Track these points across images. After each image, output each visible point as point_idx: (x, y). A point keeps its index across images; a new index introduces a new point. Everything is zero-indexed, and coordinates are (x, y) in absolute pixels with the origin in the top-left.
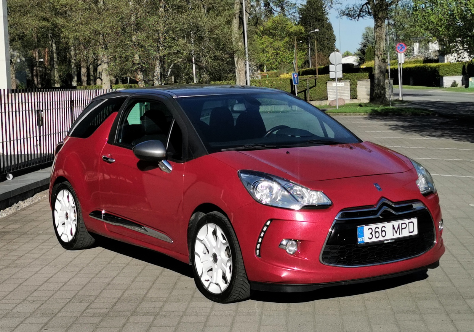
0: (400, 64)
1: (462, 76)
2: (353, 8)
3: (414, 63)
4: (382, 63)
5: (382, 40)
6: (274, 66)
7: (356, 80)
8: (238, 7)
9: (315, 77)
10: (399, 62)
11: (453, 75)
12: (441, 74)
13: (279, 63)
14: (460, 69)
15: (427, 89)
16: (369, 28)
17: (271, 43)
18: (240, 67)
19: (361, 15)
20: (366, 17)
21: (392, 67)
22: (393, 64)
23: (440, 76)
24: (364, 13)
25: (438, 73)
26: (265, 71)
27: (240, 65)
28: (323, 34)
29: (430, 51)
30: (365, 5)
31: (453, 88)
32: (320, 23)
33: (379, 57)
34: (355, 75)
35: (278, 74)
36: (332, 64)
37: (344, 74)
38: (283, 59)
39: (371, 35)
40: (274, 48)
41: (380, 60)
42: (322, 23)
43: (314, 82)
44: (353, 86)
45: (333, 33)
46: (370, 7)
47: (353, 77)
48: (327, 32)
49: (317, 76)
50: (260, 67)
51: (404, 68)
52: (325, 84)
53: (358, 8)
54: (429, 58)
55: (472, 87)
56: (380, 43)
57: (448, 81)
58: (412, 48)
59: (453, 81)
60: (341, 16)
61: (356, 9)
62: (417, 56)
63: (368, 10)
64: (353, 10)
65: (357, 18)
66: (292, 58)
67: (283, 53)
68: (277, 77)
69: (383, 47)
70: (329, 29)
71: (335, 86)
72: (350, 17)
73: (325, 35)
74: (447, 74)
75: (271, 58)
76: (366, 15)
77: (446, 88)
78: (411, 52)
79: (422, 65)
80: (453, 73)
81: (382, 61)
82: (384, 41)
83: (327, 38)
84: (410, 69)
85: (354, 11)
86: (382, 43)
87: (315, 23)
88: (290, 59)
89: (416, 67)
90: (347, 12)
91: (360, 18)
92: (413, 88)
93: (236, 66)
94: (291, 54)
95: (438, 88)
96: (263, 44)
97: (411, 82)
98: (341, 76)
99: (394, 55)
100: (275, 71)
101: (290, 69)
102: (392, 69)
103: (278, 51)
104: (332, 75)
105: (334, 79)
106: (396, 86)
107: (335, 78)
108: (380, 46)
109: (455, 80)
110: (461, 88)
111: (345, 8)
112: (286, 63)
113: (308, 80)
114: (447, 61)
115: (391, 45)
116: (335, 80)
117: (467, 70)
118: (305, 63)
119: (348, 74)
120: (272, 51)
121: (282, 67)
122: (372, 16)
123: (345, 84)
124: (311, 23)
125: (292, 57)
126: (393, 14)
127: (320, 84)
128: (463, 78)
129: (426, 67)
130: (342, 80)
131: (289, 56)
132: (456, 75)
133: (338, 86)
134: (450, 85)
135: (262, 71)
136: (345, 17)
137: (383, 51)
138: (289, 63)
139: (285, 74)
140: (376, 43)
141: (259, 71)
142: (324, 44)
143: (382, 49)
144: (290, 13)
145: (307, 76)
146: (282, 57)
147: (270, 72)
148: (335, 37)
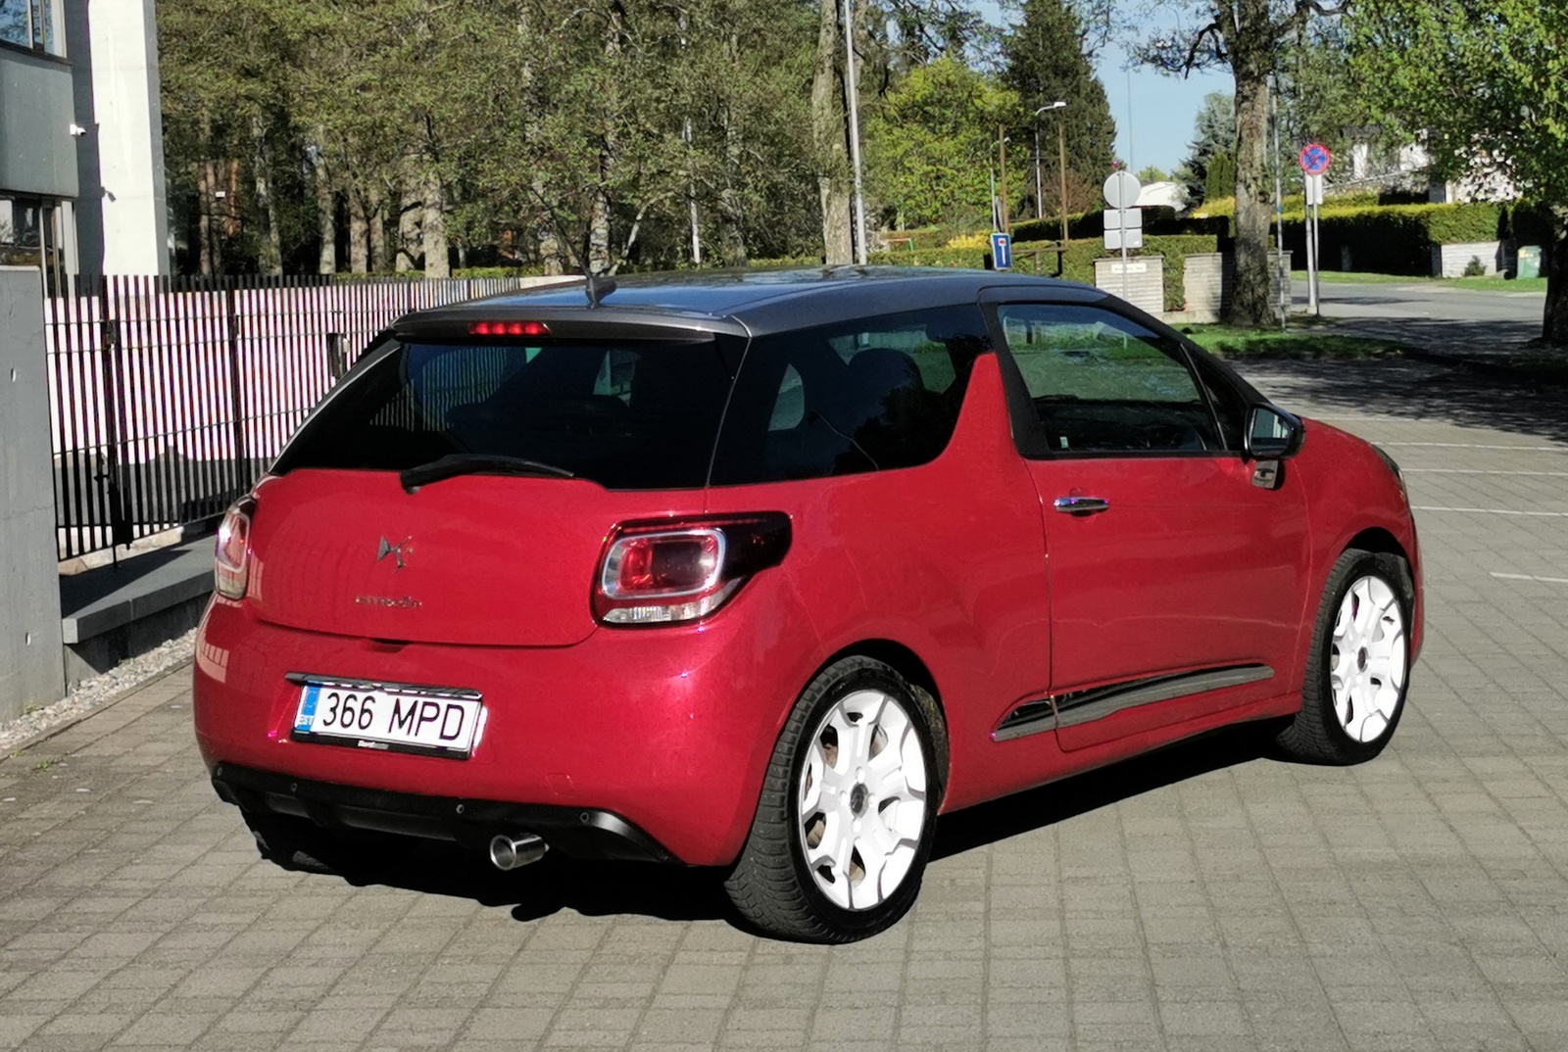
0: (1312, 206)
1: (1497, 244)
2: (1173, 39)
3: (1355, 205)
4: (1258, 204)
5: (1260, 136)
6: (927, 213)
7: (1181, 256)
8: (831, 38)
9: (1059, 245)
10: (1309, 202)
11: (1470, 239)
12: (1434, 236)
13: (943, 204)
14: (1492, 222)
15: (1394, 281)
16: (1217, 98)
17: (921, 144)
18: (836, 217)
19: (1196, 61)
20: (1209, 66)
21: (1287, 216)
22: (1291, 207)
23: (1430, 243)
24: (1206, 56)
25: (1426, 233)
26: (900, 229)
27: (837, 209)
28: (1076, 117)
29: (1403, 167)
30: (1208, 33)
31: (1470, 278)
32: (1067, 81)
33: (1249, 186)
34: (1178, 241)
35: (941, 238)
36: (1112, 208)
37: (1147, 236)
38: (957, 192)
39: (1222, 118)
40: (929, 158)
41: (1251, 197)
42: (1075, 83)
43: (1057, 261)
44: (1173, 273)
45: (1107, 111)
46: (1221, 37)
47: (1174, 246)
48: (1090, 109)
49: (1066, 242)
50: (888, 216)
51: (1323, 218)
52: (1090, 268)
53: (1184, 40)
54: (1399, 190)
55: (1526, 276)
56: (1252, 144)
57: (1454, 257)
58: (1347, 159)
59: (1470, 259)
60: (1135, 65)
61: (1181, 43)
62: (1363, 182)
63: (1218, 48)
64: (1171, 47)
65: (1184, 68)
66: (984, 190)
67: (955, 172)
68: (938, 245)
69: (1262, 156)
70: (1096, 101)
71: (1121, 272)
72: (1162, 68)
73: (1084, 118)
74: (1453, 238)
75: (919, 187)
76: (1212, 62)
77: (1449, 278)
78: (1344, 170)
79: (1378, 209)
80: (1473, 234)
81: (1260, 198)
82: (1265, 138)
83: (1088, 129)
84: (1341, 222)
85: (1175, 48)
86: (1257, 146)
87: (1054, 84)
88: (976, 190)
89: (1360, 215)
90: (1153, 52)
91: (1194, 71)
92: (1352, 280)
93: (825, 213)
94: (981, 177)
95: (1427, 278)
96: (895, 147)
97: (1346, 262)
98: (1138, 244)
99: (1293, 180)
100: (933, 228)
101: (979, 221)
102: (1288, 222)
103: (941, 168)
104: (1111, 239)
105: (1116, 253)
106: (1300, 274)
107: (1121, 249)
108: (1252, 154)
109: (1476, 254)
110: (1494, 278)
111: (1147, 40)
112: (964, 203)
113: (1037, 256)
114: (1454, 198)
115: (1283, 149)
116: (1121, 255)
117: (1514, 226)
118: (1022, 205)
119: (1158, 237)
120: (921, 167)
121: (953, 215)
122: (1229, 65)
123: (1148, 267)
124: (1042, 82)
125: (983, 186)
126: (1290, 59)
127: (1075, 267)
128: (1500, 247)
129: (1389, 216)
130: (1139, 254)
131: (976, 181)
132: (1479, 241)
133: (1128, 271)
134: (1463, 271)
135: (892, 227)
136: (1149, 67)
137: (1260, 168)
138: (974, 204)
139: (963, 237)
140: (1239, 145)
141: (885, 230)
142: (1079, 146)
143: (1257, 164)
144: (985, 54)
145: (1035, 243)
146: (953, 184)
147: (916, 231)
148: (1114, 124)
